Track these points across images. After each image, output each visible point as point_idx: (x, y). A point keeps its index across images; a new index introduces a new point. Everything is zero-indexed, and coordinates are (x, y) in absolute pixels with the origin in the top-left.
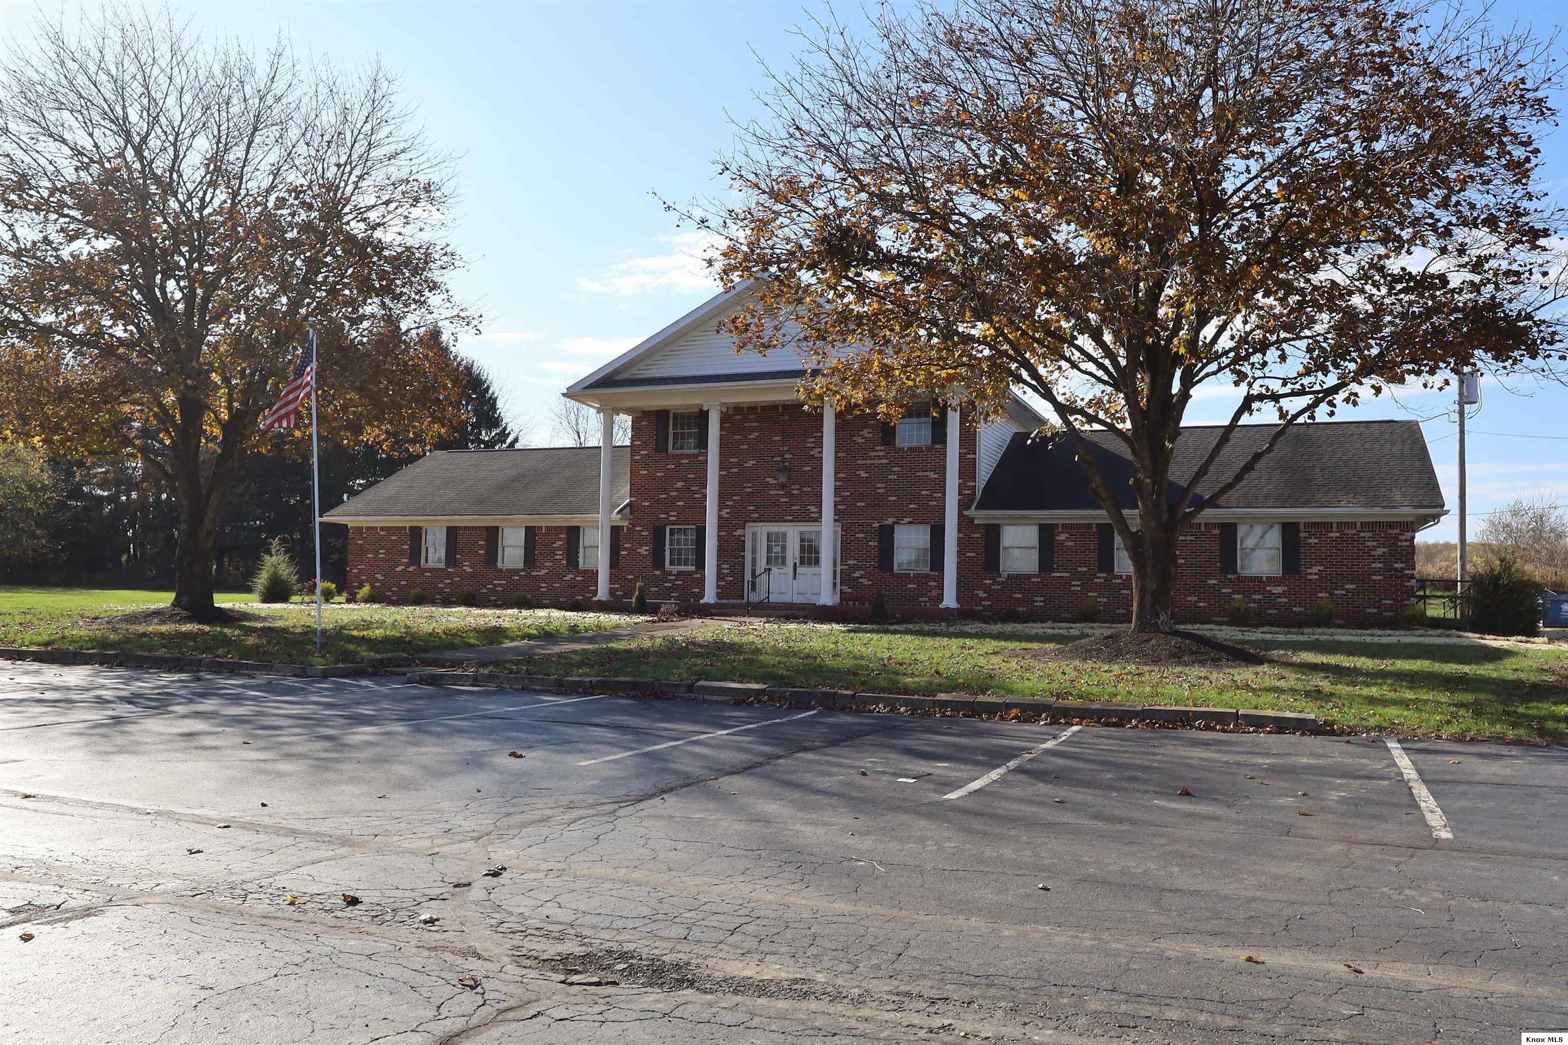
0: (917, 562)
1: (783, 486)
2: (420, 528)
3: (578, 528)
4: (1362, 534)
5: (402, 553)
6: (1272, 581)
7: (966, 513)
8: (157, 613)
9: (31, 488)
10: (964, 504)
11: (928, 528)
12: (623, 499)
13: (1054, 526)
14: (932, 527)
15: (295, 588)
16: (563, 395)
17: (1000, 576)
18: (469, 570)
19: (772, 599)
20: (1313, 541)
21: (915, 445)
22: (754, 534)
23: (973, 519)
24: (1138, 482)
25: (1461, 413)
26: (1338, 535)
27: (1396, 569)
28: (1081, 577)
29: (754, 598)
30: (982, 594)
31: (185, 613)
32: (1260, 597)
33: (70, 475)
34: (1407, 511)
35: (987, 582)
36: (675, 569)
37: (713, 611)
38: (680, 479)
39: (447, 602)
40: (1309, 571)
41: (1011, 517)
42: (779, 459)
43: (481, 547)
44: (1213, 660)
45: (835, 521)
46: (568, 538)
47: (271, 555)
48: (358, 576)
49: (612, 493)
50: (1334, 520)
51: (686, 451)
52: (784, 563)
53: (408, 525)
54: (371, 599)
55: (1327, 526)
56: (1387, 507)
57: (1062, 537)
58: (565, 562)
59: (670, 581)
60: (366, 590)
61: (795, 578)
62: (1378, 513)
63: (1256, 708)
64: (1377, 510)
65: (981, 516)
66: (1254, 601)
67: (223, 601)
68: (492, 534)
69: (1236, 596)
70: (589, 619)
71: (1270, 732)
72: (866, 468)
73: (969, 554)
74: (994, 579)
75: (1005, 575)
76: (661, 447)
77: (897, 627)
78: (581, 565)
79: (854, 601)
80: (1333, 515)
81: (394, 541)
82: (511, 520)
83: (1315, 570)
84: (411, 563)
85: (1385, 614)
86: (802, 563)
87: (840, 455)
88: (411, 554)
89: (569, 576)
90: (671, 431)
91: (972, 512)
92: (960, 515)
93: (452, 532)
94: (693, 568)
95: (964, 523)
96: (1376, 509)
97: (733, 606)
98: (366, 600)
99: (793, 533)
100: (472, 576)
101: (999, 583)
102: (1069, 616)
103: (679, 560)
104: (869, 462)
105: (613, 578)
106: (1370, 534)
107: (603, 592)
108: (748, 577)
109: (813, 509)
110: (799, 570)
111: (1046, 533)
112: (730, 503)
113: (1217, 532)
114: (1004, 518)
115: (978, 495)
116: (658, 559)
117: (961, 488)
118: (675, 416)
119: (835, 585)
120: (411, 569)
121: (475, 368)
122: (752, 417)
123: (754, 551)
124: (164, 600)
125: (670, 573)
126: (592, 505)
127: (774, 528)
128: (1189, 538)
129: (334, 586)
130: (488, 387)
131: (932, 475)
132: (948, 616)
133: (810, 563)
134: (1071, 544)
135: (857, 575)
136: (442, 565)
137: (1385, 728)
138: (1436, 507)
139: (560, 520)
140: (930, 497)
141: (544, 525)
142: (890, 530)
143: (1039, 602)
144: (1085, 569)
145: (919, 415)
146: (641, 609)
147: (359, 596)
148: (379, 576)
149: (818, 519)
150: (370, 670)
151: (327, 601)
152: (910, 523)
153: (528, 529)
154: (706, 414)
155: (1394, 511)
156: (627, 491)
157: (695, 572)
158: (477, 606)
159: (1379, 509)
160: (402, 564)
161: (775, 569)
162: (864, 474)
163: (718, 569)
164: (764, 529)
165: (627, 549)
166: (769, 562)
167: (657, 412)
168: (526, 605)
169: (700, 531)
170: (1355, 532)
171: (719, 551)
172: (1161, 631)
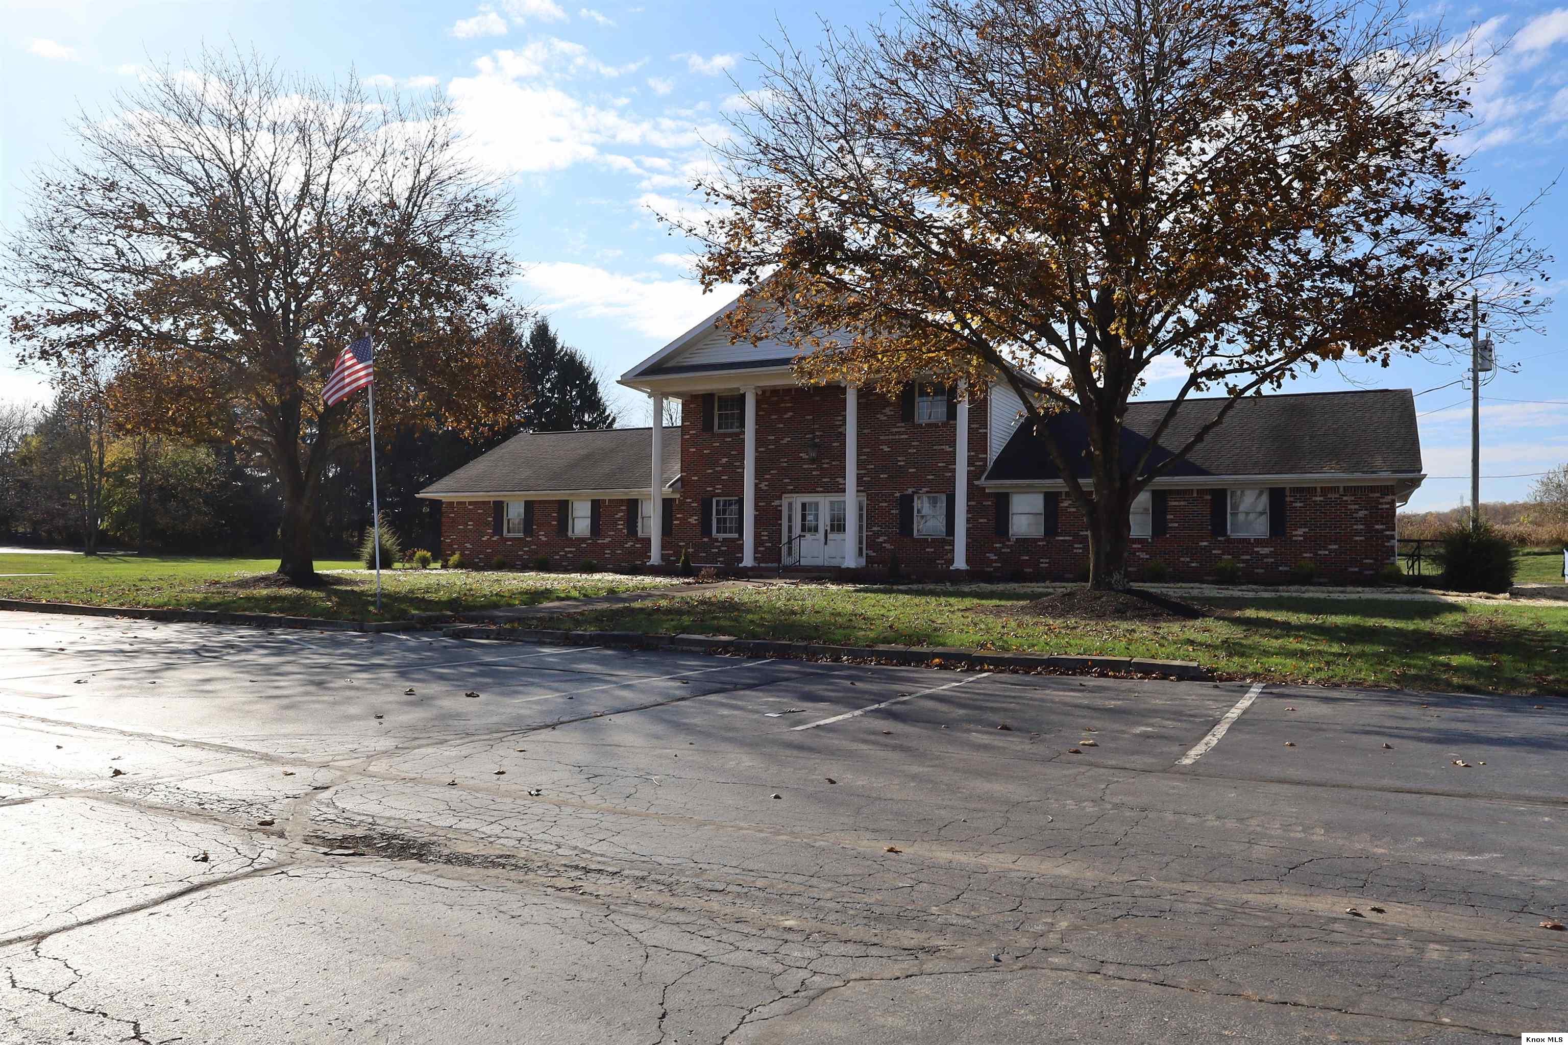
0: (935, 527)
1: (813, 461)
2: (502, 502)
3: (637, 500)
4: (1345, 498)
5: (488, 524)
6: (1259, 542)
7: (976, 483)
8: (264, 579)
9: (199, 471)
10: (972, 476)
11: (943, 497)
12: (674, 473)
13: (1058, 494)
14: (947, 495)
15: (397, 557)
16: (618, 382)
17: (1009, 540)
18: (544, 539)
19: (804, 562)
20: (1298, 505)
21: (933, 420)
22: (790, 504)
23: (982, 488)
24: (1089, 453)
25: (1475, 380)
26: (1321, 498)
27: (1377, 531)
28: (1082, 540)
29: (786, 560)
30: (992, 557)
31: (287, 578)
32: (1248, 557)
33: (231, 459)
34: (1385, 476)
35: (998, 545)
36: (721, 536)
37: (750, 573)
38: (725, 456)
39: (524, 568)
40: (1294, 533)
41: (1020, 486)
42: (811, 436)
43: (554, 519)
45: (860, 491)
46: (628, 510)
47: (376, 528)
48: (451, 546)
49: (663, 472)
50: (1318, 485)
51: (730, 430)
52: (816, 529)
53: (492, 499)
54: (459, 566)
55: (1312, 491)
56: (1366, 472)
57: (1065, 504)
58: (625, 531)
59: (717, 547)
60: (455, 558)
61: (826, 543)
62: (1357, 477)
63: (1153, 657)
64: (1357, 475)
65: (992, 486)
66: (1244, 561)
67: (322, 568)
68: (563, 507)
69: (1225, 557)
70: (648, 580)
71: (1155, 678)
72: (888, 443)
73: (980, 521)
74: (1003, 543)
75: (1013, 539)
76: (708, 427)
77: (901, 587)
78: (639, 534)
79: (879, 564)
80: (1317, 480)
81: (480, 514)
82: (579, 494)
83: (1300, 532)
84: (494, 534)
85: (1365, 572)
86: (832, 529)
87: (863, 431)
88: (494, 526)
89: (630, 544)
90: (716, 412)
91: (982, 482)
92: (970, 484)
93: (529, 505)
94: (736, 536)
95: (973, 492)
97: (766, 569)
98: (456, 567)
99: (824, 503)
100: (546, 544)
101: (1008, 546)
102: (1071, 576)
103: (725, 528)
104: (891, 437)
105: (664, 547)
106: (1352, 498)
107: (655, 556)
108: (785, 539)
109: (838, 481)
110: (830, 536)
111: (1051, 500)
112: (767, 476)
113: (1209, 497)
114: (1011, 486)
115: (990, 465)
116: (707, 531)
117: (970, 462)
118: (720, 399)
119: (861, 549)
120: (495, 539)
121: (578, 357)
122: (787, 399)
123: (790, 519)
124: (270, 567)
125: (716, 540)
126: (645, 480)
127: (808, 498)
128: (1182, 503)
129: (429, 554)
130: (590, 374)
131: (947, 449)
132: (957, 577)
133: (838, 530)
134: (1074, 510)
135: (881, 539)
136: (521, 535)
137: (1260, 675)
138: (1414, 471)
139: (619, 494)
140: (945, 469)
141: (607, 498)
142: (910, 498)
143: (1044, 563)
145: (935, 395)
146: (686, 572)
147: (450, 563)
148: (468, 545)
149: (843, 490)
150: (418, 626)
151: (424, 567)
152: (927, 492)
153: (593, 502)
154: (743, 396)
155: (1374, 476)
156: (678, 466)
157: (738, 539)
158: (549, 571)
159: (1360, 474)
160: (488, 534)
161: (808, 535)
162: (886, 449)
163: (757, 536)
164: (798, 500)
165: (677, 519)
166: (803, 530)
167: (703, 395)
168: (591, 569)
169: (741, 502)
170: (1337, 496)
171: (758, 521)
172: (1113, 589)
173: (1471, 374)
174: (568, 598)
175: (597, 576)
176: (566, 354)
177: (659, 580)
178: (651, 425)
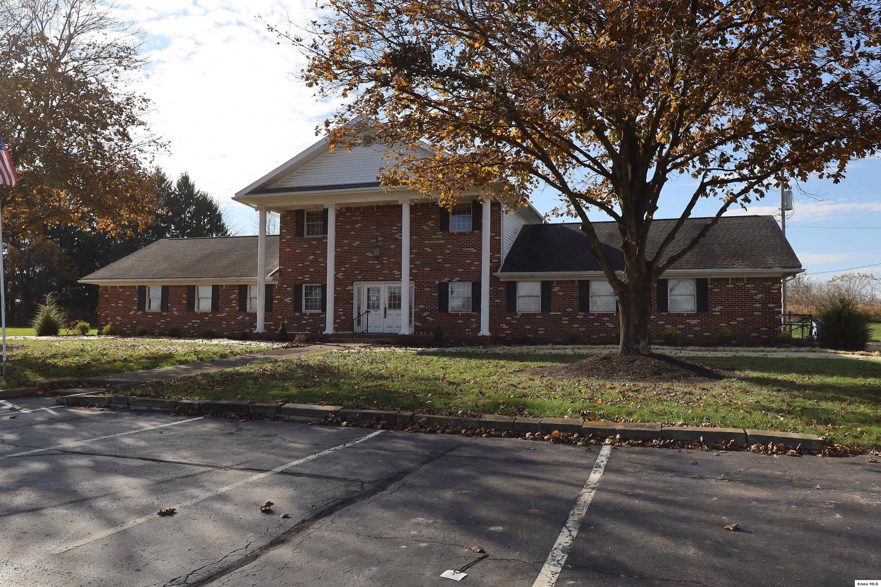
0: (463, 305)
1: (377, 258)
2: (145, 287)
3: (246, 286)
4: (748, 286)
5: (134, 302)
6: (690, 316)
7: (494, 274)
10: (493, 269)
11: (470, 284)
12: (274, 267)
13: (551, 282)
14: (473, 283)
15: (62, 326)
16: (233, 198)
17: (516, 314)
18: (176, 313)
19: (370, 331)
20: (716, 290)
21: (462, 231)
22: (359, 290)
23: (499, 278)
25: (783, 215)
26: (732, 286)
27: (769, 308)
28: (568, 315)
29: (357, 329)
30: (505, 326)
32: (683, 326)
34: (777, 270)
35: (509, 318)
36: (309, 312)
37: (331, 339)
38: (312, 254)
39: (161, 335)
40: (714, 309)
41: (524, 277)
42: (374, 240)
43: (184, 299)
44: (685, 376)
45: (411, 280)
46: (240, 292)
47: (46, 305)
48: (105, 318)
49: (266, 266)
50: (730, 277)
51: (316, 236)
52: (378, 307)
53: (137, 285)
54: (111, 333)
55: (726, 281)
56: (764, 268)
57: (556, 289)
58: (237, 308)
59: (305, 320)
60: (107, 328)
61: (385, 317)
62: (759, 272)
64: (759, 270)
65: (504, 276)
66: (680, 329)
68: (191, 291)
69: (667, 326)
70: (254, 345)
72: (430, 246)
73: (496, 301)
74: (512, 316)
75: (519, 314)
76: (299, 233)
77: (450, 349)
78: (248, 310)
79: (423, 331)
80: (730, 273)
81: (128, 295)
82: (202, 281)
83: (718, 308)
84: (139, 310)
85: (762, 337)
86: (390, 307)
87: (414, 237)
88: (139, 304)
89: (241, 317)
90: (306, 223)
91: (499, 273)
92: (491, 276)
93: (165, 290)
94: (320, 311)
95: (494, 280)
96: (757, 269)
97: (345, 336)
98: (108, 334)
99: (384, 288)
100: (178, 317)
101: (516, 319)
102: (561, 340)
103: (311, 306)
104: (432, 242)
105: (266, 320)
106: (753, 286)
107: (260, 326)
108: (355, 315)
109: (396, 272)
110: (388, 312)
111: (546, 286)
112: (343, 269)
113: (656, 285)
114: (519, 277)
115: (502, 262)
116: (297, 307)
117: (492, 258)
118: (308, 214)
119: (410, 321)
120: (139, 313)
122: (357, 213)
123: (359, 300)
125: (305, 315)
126: (253, 271)
127: (372, 285)
129: (88, 324)
131: (473, 250)
132: (483, 341)
133: (395, 307)
134: (562, 293)
135: (425, 314)
136: (159, 310)
138: (796, 267)
139: (233, 281)
140: (471, 264)
141: (224, 284)
142: (446, 285)
143: (541, 331)
144: (571, 310)
145: (464, 213)
146: (282, 337)
147: (104, 331)
148: (118, 318)
149: (399, 279)
151: (84, 334)
152: (458, 281)
153: (214, 286)
154: (326, 211)
155: (770, 270)
156: (277, 262)
157: (321, 314)
158: (179, 337)
159: (760, 269)
160: (133, 310)
161: (372, 311)
162: (429, 250)
163: (336, 311)
164: (365, 286)
165: (277, 299)
166: (368, 307)
167: (296, 211)
168: (211, 336)
169: (324, 288)
170: (743, 284)
171: (336, 300)
172: (641, 354)
173: (780, 212)
174: (186, 362)
175: (215, 341)
176: (201, 195)
177: (263, 345)
178: (257, 234)
